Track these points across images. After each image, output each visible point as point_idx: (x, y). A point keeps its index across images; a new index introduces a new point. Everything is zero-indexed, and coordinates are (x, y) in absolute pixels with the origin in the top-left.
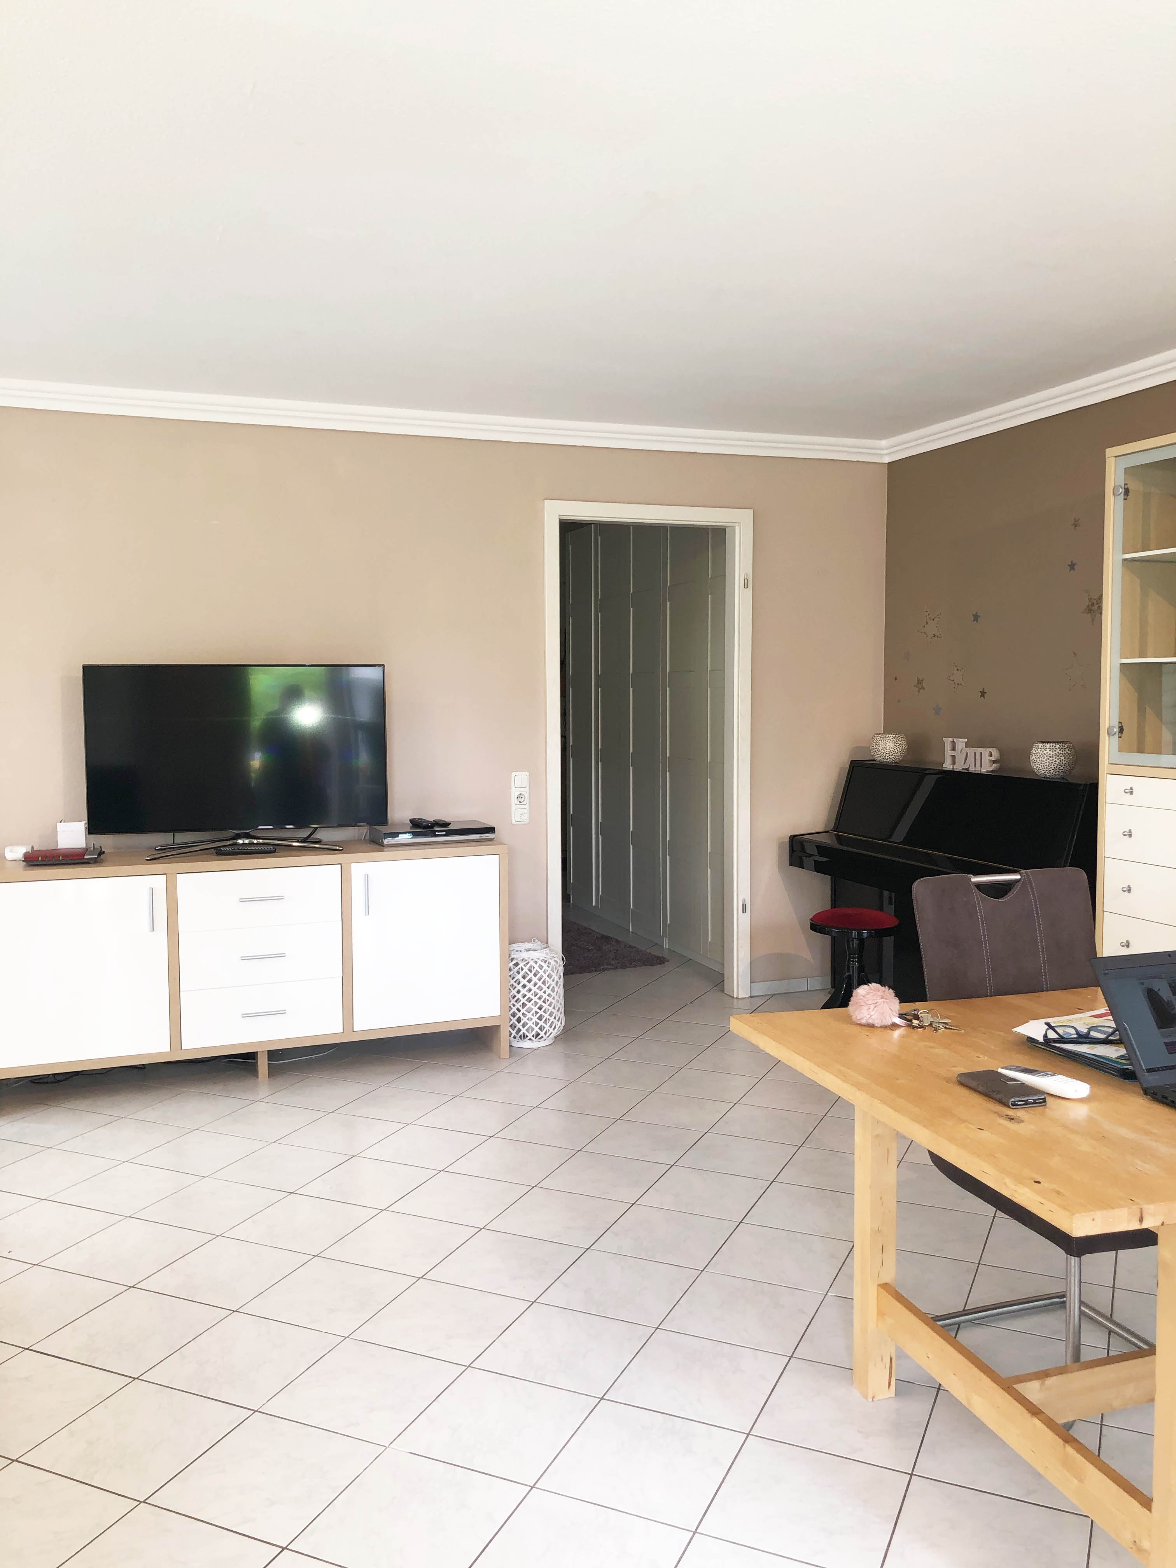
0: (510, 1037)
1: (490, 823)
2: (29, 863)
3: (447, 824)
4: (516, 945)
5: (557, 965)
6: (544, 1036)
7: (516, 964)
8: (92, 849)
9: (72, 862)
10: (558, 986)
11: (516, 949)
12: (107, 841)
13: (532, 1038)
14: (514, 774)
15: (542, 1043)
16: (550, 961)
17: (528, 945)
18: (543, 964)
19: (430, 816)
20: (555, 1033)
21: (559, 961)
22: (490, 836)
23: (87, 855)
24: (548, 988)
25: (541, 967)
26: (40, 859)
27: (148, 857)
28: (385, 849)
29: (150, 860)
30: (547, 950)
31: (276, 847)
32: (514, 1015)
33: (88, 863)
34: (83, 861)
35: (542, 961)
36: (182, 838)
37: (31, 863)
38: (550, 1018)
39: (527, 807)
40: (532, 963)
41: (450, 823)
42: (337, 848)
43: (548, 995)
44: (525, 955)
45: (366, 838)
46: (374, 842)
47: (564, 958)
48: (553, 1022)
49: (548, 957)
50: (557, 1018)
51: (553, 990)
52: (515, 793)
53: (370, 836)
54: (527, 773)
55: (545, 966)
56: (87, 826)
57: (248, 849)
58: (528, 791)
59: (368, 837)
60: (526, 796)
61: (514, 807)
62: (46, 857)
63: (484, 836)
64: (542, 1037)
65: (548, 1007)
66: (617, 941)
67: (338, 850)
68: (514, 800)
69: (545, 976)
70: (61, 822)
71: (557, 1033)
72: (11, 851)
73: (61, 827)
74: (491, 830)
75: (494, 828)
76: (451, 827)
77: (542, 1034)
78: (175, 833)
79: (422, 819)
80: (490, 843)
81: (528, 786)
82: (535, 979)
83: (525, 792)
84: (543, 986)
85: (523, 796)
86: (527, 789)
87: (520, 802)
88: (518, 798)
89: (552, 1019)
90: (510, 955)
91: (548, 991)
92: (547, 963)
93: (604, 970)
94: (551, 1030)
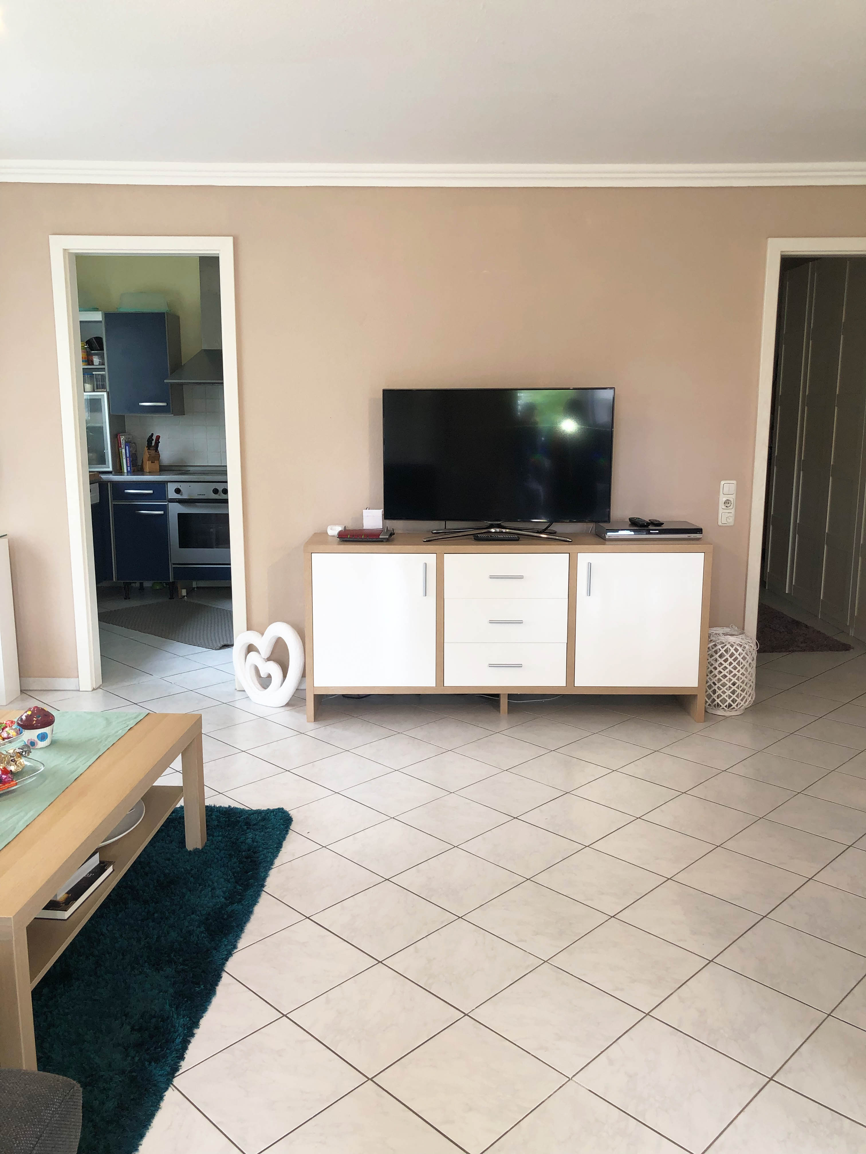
0: (706, 704)
1: (698, 524)
2: (342, 539)
3: (660, 524)
4: (715, 629)
5: (752, 650)
6: (736, 707)
7: (715, 645)
8: (386, 531)
9: (371, 540)
10: (751, 667)
11: (715, 632)
12: (398, 525)
13: (725, 708)
14: (723, 483)
15: (733, 713)
16: (745, 645)
17: (727, 630)
18: (738, 648)
19: (646, 516)
20: (745, 705)
21: (753, 646)
22: (698, 536)
23: (382, 536)
24: (742, 668)
25: (736, 650)
26: (349, 536)
27: (424, 539)
28: (607, 543)
29: (426, 541)
30: (743, 636)
31: (519, 536)
32: (710, 687)
33: (382, 541)
34: (378, 540)
35: (737, 645)
36: (452, 525)
37: (343, 539)
38: (742, 693)
39: (733, 511)
40: (728, 646)
41: (663, 523)
42: (568, 540)
43: (741, 674)
44: (723, 638)
45: (592, 532)
46: (598, 536)
47: (758, 643)
48: (744, 697)
49: (743, 641)
50: (748, 694)
51: (746, 670)
52: (723, 499)
53: (595, 530)
54: (735, 482)
55: (740, 650)
56: (383, 513)
57: (498, 537)
58: (734, 498)
59: (594, 531)
60: (732, 502)
61: (721, 511)
62: (353, 536)
63: (693, 536)
64: (734, 708)
65: (741, 684)
66: (806, 626)
67: (569, 541)
68: (722, 506)
69: (740, 658)
70: (366, 509)
71: (747, 705)
72: (331, 529)
73: (366, 513)
74: (699, 531)
75: (702, 529)
76: (664, 527)
77: (734, 705)
78: (446, 522)
79: (639, 518)
80: (698, 542)
81: (735, 493)
82: (730, 660)
83: (732, 498)
84: (737, 666)
85: (729, 502)
86: (734, 496)
87: (727, 507)
88: (725, 503)
89: (744, 694)
90: (709, 637)
91: (742, 671)
92: (742, 647)
93: (793, 651)
94: (742, 703)
